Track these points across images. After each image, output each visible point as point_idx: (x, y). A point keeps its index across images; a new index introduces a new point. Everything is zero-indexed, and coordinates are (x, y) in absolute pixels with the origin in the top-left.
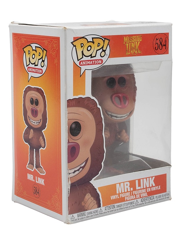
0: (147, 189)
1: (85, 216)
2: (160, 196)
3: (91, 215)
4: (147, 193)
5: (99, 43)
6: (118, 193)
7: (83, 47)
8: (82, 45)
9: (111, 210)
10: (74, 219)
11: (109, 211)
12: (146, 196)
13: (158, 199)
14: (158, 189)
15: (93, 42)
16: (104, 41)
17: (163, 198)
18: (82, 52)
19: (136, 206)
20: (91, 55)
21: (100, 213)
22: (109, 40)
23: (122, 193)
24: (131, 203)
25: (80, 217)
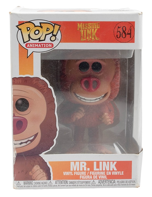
0: (107, 172)
1: (32, 185)
2: (123, 182)
3: (39, 185)
4: (107, 175)
5: (47, 28)
6: (72, 170)
7: (30, 31)
8: (28, 29)
9: (63, 184)
10: (20, 185)
11: (60, 185)
12: (105, 179)
13: (119, 184)
14: (120, 174)
15: (41, 27)
16: (54, 27)
17: (127, 184)
18: (29, 35)
19: (92, 186)
20: (39, 39)
21: (49, 185)
22: (60, 26)
23: (76, 171)
24: (87, 182)
25: (26, 185)
